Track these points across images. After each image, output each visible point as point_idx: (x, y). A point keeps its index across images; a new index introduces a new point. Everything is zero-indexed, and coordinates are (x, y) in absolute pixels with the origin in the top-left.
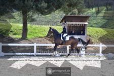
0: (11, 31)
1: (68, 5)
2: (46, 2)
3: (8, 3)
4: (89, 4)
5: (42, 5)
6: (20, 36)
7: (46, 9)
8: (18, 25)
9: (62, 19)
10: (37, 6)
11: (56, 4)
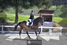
0: (9, 19)
1: (42, 4)
2: (29, 2)
3: (7, 2)
4: (54, 3)
5: (27, 3)
6: (14, 22)
7: (29, 6)
8: (13, 15)
9: (38, 12)
10: (24, 4)
11: (35, 3)
